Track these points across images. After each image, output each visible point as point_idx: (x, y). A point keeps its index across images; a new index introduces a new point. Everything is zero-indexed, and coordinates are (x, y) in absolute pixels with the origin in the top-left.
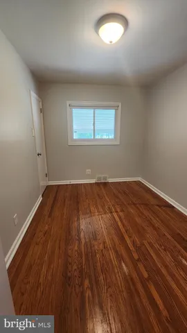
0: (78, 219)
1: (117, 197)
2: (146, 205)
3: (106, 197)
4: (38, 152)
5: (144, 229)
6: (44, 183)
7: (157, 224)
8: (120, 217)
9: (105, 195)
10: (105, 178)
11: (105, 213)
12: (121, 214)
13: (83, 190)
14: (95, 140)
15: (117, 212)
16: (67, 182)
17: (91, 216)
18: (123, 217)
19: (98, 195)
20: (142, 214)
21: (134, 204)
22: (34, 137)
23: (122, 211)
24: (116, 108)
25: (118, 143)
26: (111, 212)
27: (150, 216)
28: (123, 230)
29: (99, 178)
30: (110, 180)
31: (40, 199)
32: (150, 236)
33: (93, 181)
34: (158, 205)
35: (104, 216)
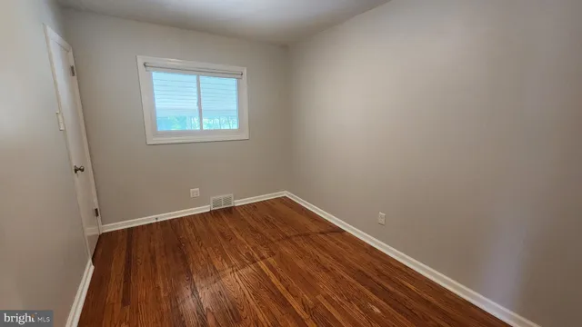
0: (194, 291)
1: (256, 231)
2: (307, 235)
3: (238, 236)
4: (76, 163)
5: (312, 277)
6: (93, 230)
7: (328, 261)
8: (271, 268)
9: (236, 233)
10: (228, 200)
11: (244, 267)
12: (271, 260)
13: (190, 231)
14: (202, 132)
15: (263, 258)
16: (151, 219)
17: (219, 278)
18: (275, 265)
19: (222, 234)
20: (304, 251)
21: (287, 238)
22: (64, 131)
23: (272, 254)
24: (239, 76)
25: (245, 136)
26: (254, 262)
27: (315, 251)
28: (281, 288)
29: (216, 203)
30: (238, 203)
31: (90, 270)
32: (324, 284)
33: (206, 209)
34: (322, 233)
35: (243, 272)
